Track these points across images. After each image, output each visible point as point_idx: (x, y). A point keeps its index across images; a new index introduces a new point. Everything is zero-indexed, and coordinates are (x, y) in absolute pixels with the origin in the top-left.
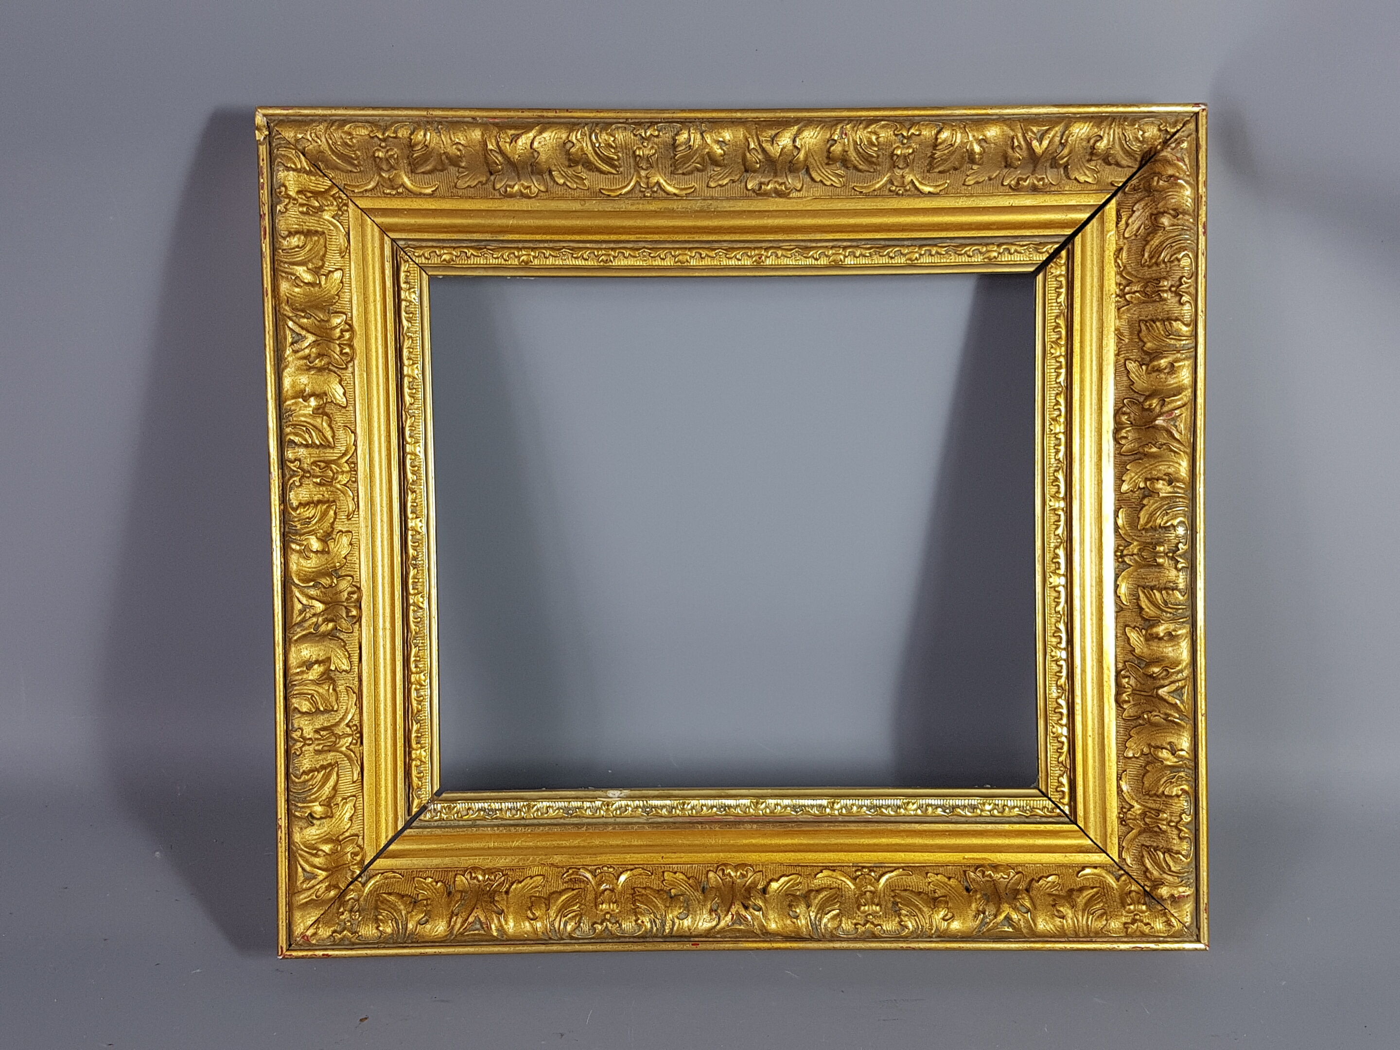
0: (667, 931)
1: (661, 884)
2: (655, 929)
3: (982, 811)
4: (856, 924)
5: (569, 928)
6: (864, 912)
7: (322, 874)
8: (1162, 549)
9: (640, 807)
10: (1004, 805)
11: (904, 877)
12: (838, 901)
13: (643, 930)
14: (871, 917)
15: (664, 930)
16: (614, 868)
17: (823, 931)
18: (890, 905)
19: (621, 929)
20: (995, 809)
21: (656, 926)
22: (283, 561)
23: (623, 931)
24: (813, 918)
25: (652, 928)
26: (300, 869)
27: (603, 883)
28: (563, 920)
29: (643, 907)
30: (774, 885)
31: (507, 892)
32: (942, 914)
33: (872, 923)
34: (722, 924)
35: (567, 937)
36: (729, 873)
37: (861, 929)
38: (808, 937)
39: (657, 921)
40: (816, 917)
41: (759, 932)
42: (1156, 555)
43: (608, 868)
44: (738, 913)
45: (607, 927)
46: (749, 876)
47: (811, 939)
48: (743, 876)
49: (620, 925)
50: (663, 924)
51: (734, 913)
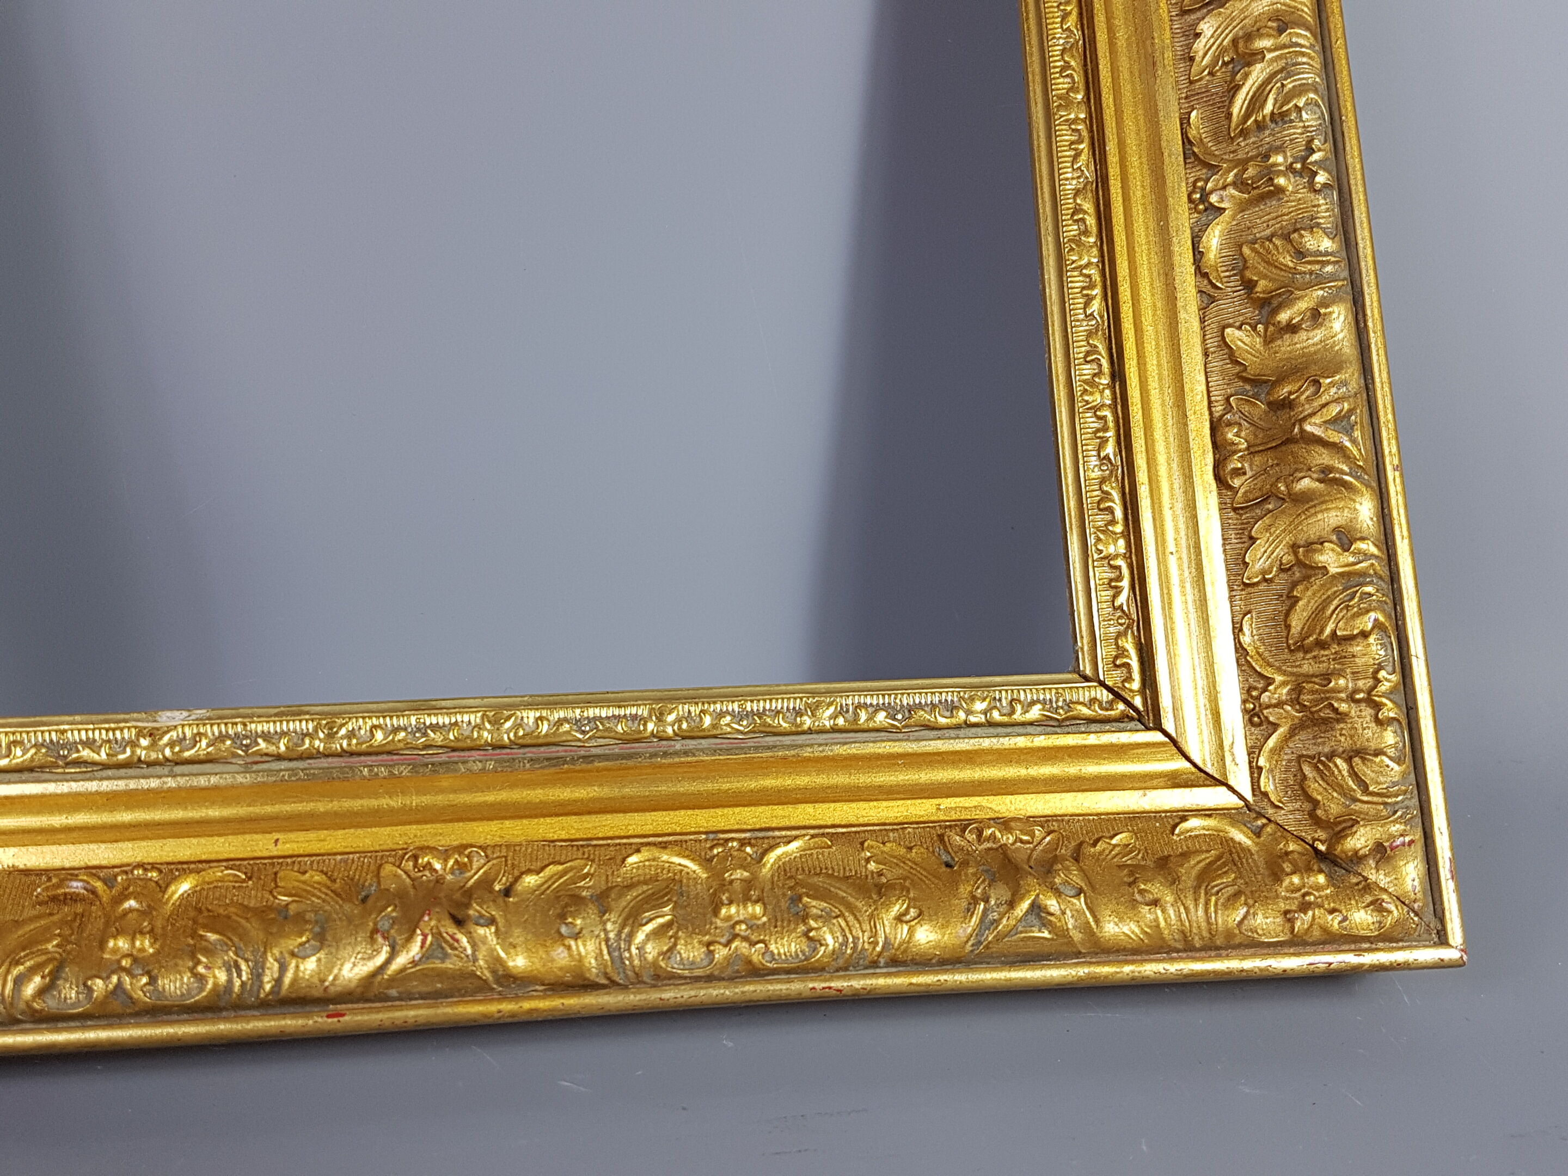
0: (268, 987)
1: (267, 895)
2: (237, 983)
3: (969, 712)
4: (709, 944)
5: (30, 990)
6: (729, 918)
8: (1280, 159)
9: (228, 736)
10: (1013, 700)
11: (814, 852)
12: (669, 900)
13: (209, 986)
14: (744, 927)
15: (261, 986)
16: (160, 871)
17: (636, 962)
18: (784, 904)
19: (156, 990)
20: (995, 707)
21: (239, 976)
23: (161, 994)
24: (612, 935)
25: (230, 981)
27: (127, 898)
28: (16, 971)
29: (212, 937)
30: (530, 880)
32: (896, 909)
33: (745, 939)
34: (401, 960)
35: (22, 1013)
36: (429, 863)
37: (721, 953)
38: (604, 981)
39: (244, 966)
40: (619, 934)
41: (488, 975)
42: (1269, 174)
43: (145, 870)
44: (438, 935)
45: (119, 985)
46: (475, 866)
47: (612, 985)
48: (461, 868)
49: (153, 980)
50: (258, 973)
51: (427, 931)
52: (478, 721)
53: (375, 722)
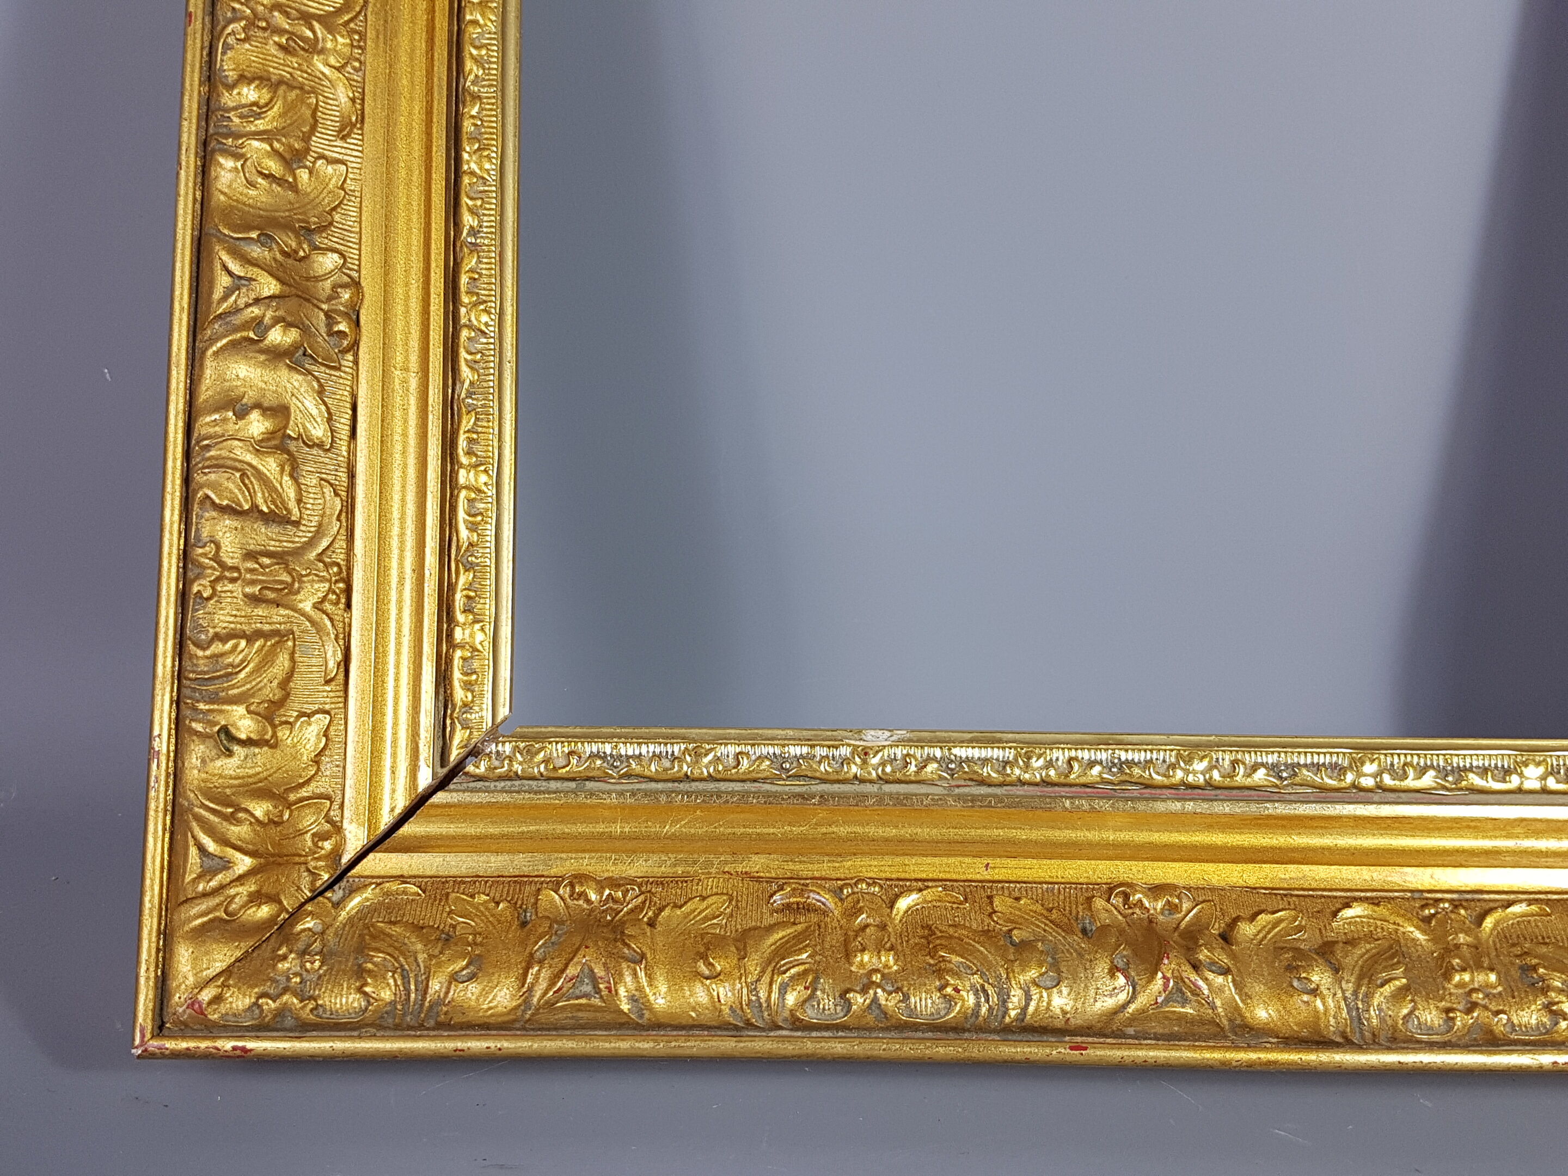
0: (1013, 1013)
1: (987, 920)
2: (984, 1010)
4: (1448, 1011)
5: (791, 999)
6: (1461, 985)
7: (244, 863)
9: (934, 759)
11: (1532, 919)
12: (1399, 962)
13: (958, 1008)
14: (1481, 996)
15: (1006, 1013)
16: (881, 887)
17: (1375, 1021)
18: (1516, 973)
19: (908, 1006)
21: (987, 1001)
22: (198, 197)
23: (912, 1012)
24: (1348, 994)
25: (978, 1005)
26: (193, 851)
27: (860, 911)
28: (779, 980)
29: (956, 959)
30: (1247, 930)
31: (652, 924)
33: (1486, 1008)
34: (1142, 1000)
35: (786, 1020)
36: (1140, 901)
37: (1460, 1020)
38: (1339, 1039)
39: (990, 991)
40: (1355, 993)
41: (1225, 1022)
43: (869, 885)
44: (1180, 979)
45: (875, 1000)
46: (1185, 906)
47: (1347, 1043)
48: (1172, 908)
49: (906, 998)
50: (1004, 999)
51: (1169, 975)
52: (1173, 760)
53: (1073, 753)
